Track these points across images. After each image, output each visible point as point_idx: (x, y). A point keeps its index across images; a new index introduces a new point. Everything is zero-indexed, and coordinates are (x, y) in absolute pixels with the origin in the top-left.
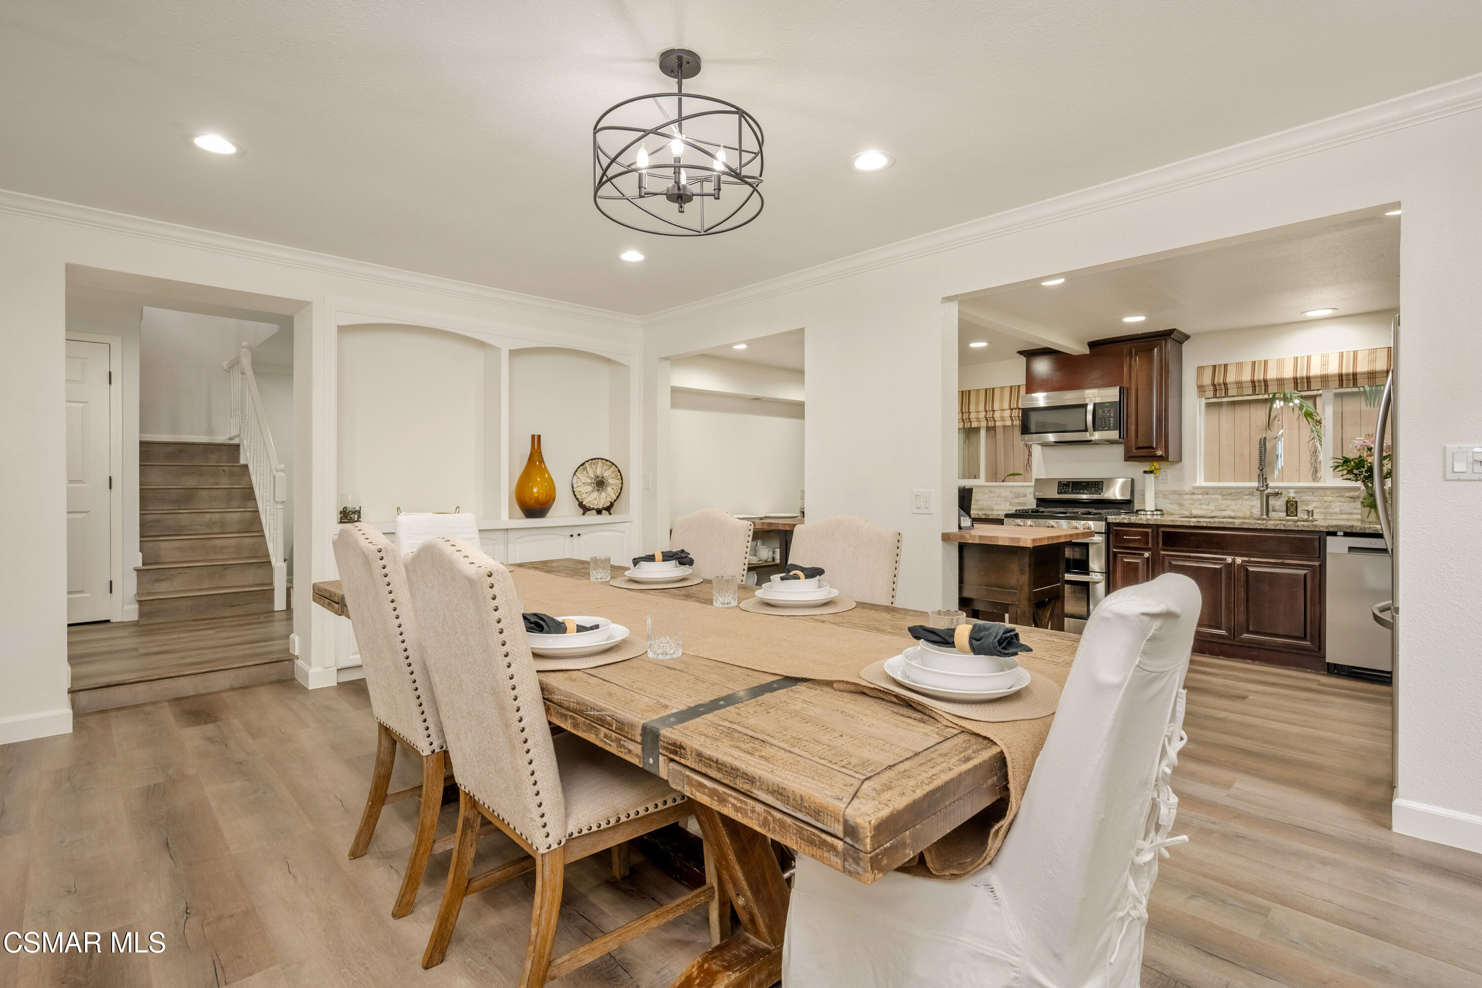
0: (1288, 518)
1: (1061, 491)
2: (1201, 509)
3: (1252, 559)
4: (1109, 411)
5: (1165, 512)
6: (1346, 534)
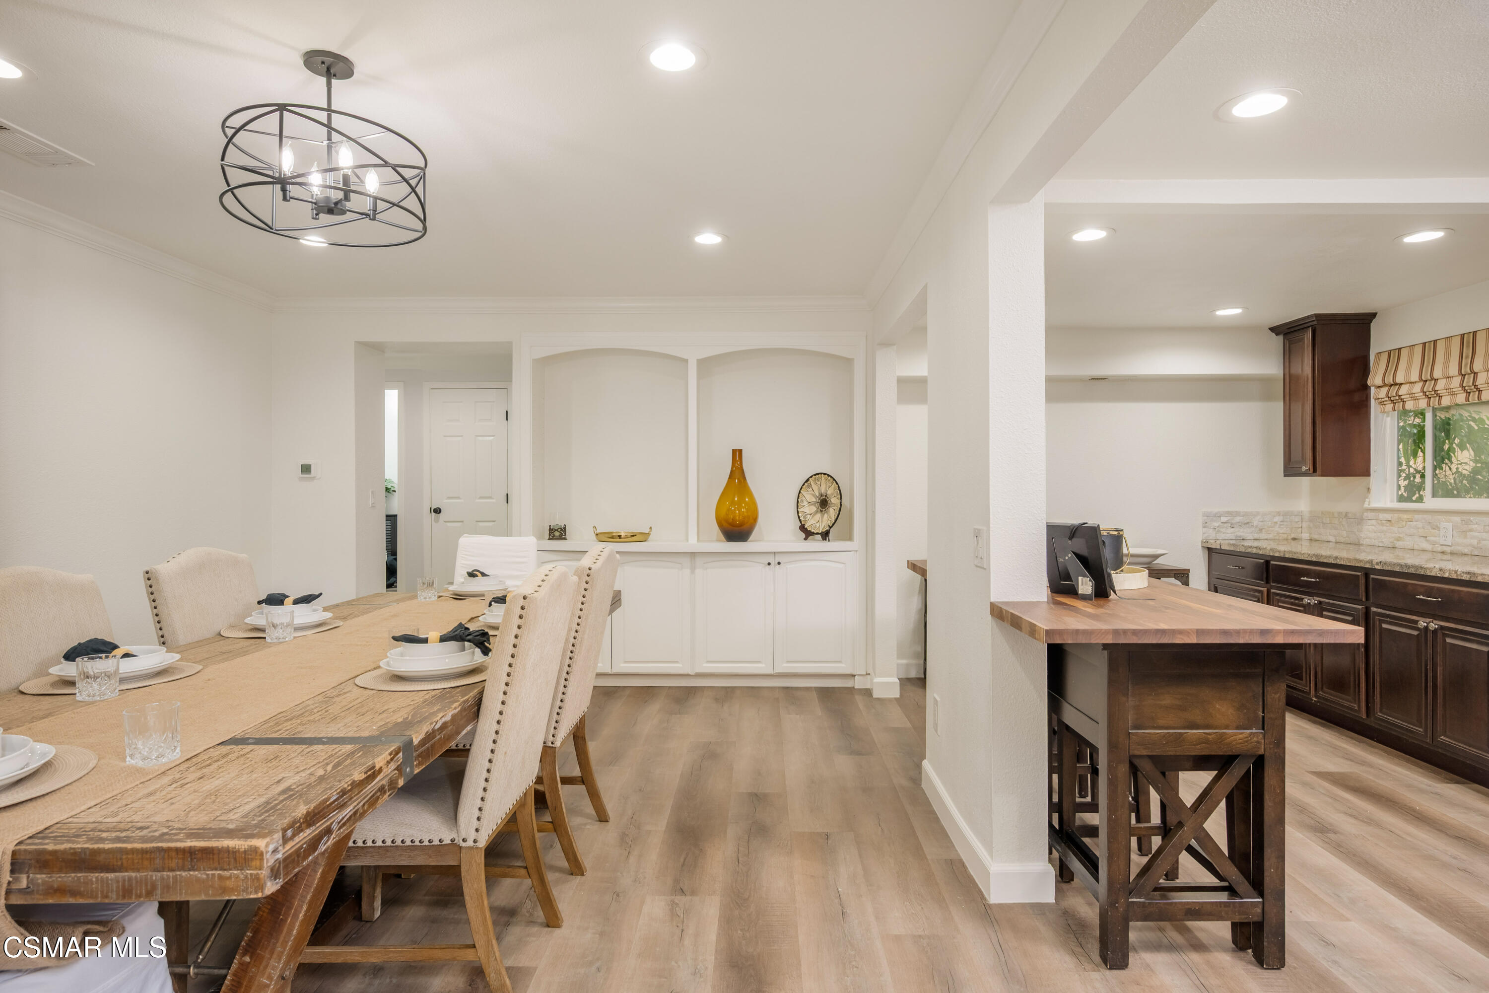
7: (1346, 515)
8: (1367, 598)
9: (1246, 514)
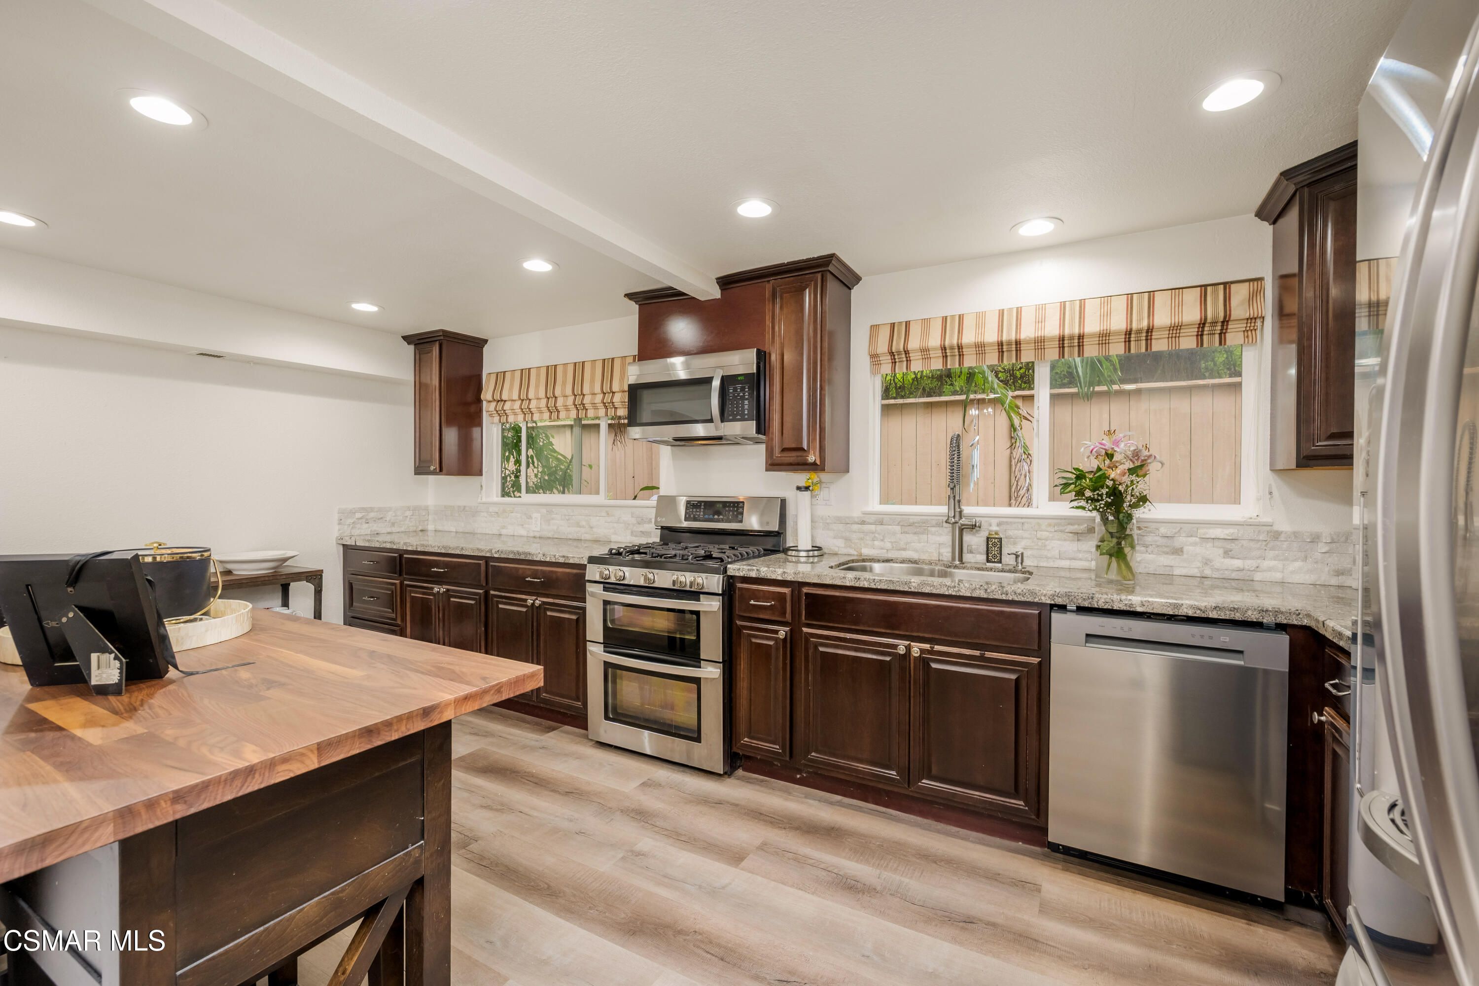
0: (989, 565)
1: (690, 516)
2: (873, 547)
3: (937, 648)
4: (743, 389)
5: (825, 550)
6: (1081, 610)
7: (464, 509)
8: (487, 583)
9: (380, 510)
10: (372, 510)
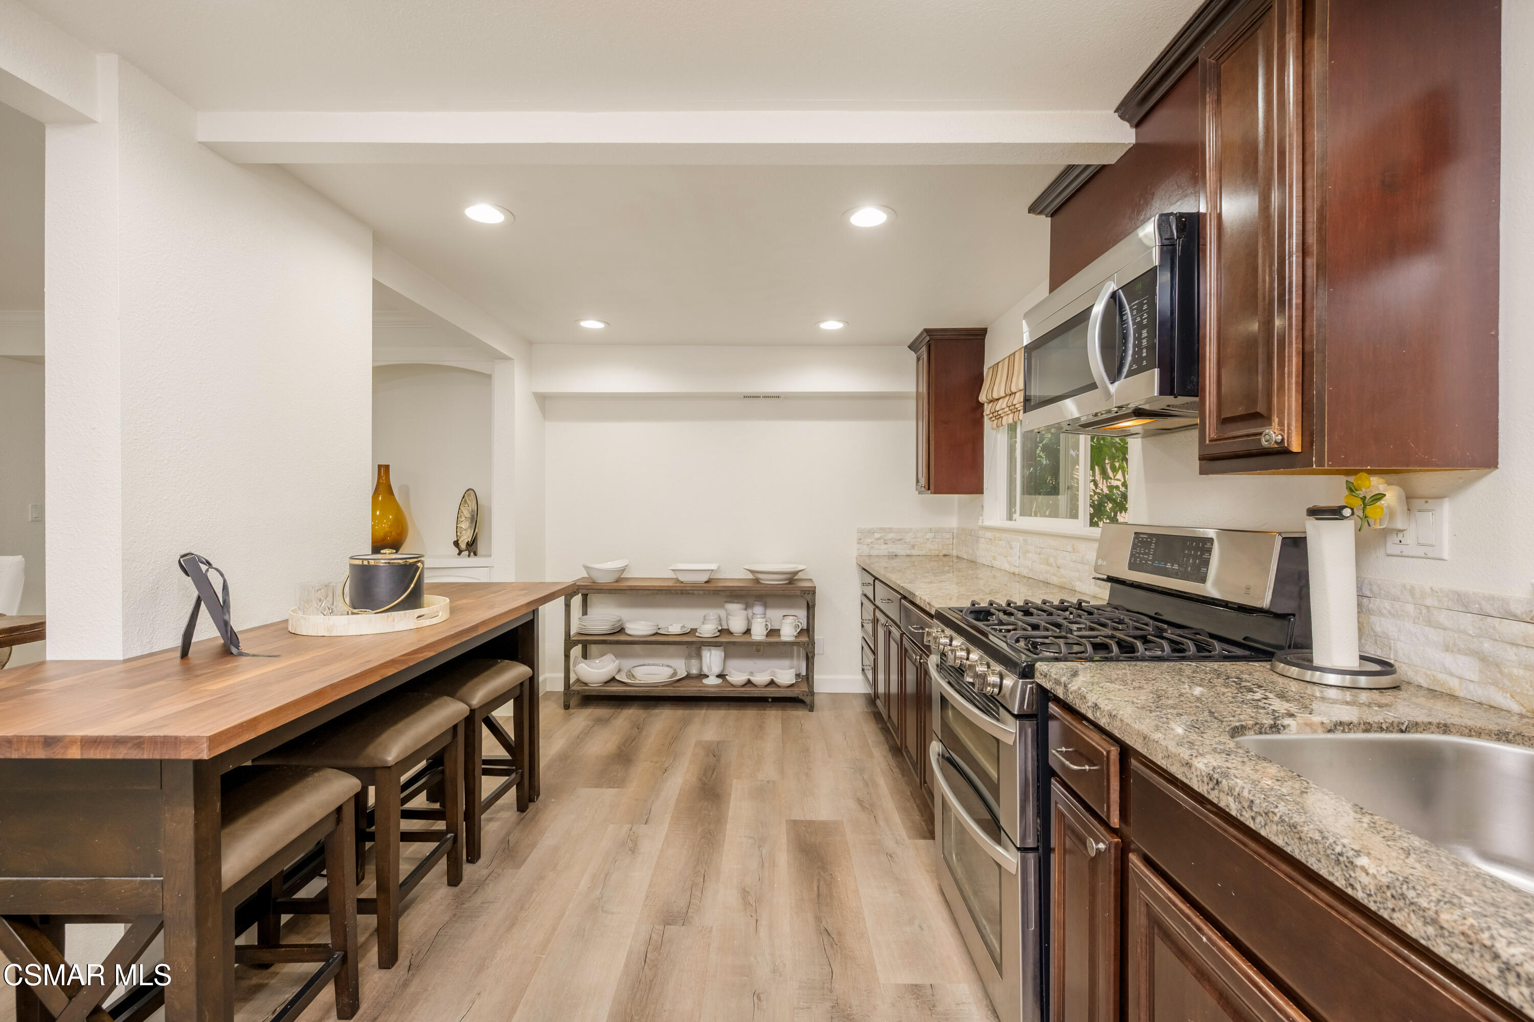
1: (1135, 560)
4: (1140, 308)
7: (972, 532)
8: (901, 625)
9: (899, 531)
10: (891, 530)
